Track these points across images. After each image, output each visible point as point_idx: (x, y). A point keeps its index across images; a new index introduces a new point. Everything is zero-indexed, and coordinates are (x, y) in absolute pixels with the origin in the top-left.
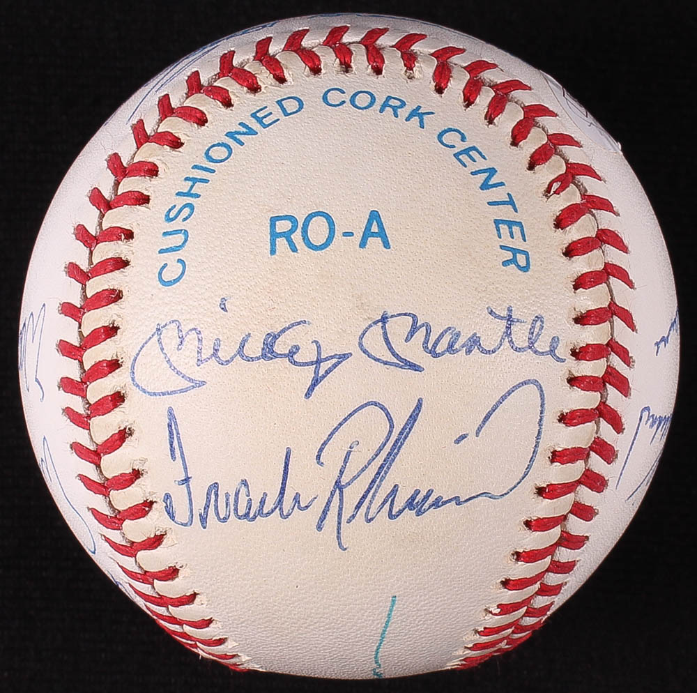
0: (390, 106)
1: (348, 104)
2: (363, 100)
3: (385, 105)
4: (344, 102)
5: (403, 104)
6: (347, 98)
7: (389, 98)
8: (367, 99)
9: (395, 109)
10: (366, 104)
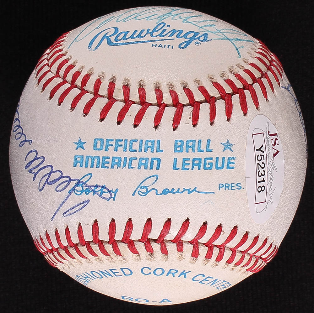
0: (171, 273)
1: (152, 273)
2: (159, 272)
3: (169, 273)
4: (150, 273)
5: (177, 271)
6: (152, 271)
7: (171, 270)
8: (161, 271)
9: (173, 274)
10: (161, 273)
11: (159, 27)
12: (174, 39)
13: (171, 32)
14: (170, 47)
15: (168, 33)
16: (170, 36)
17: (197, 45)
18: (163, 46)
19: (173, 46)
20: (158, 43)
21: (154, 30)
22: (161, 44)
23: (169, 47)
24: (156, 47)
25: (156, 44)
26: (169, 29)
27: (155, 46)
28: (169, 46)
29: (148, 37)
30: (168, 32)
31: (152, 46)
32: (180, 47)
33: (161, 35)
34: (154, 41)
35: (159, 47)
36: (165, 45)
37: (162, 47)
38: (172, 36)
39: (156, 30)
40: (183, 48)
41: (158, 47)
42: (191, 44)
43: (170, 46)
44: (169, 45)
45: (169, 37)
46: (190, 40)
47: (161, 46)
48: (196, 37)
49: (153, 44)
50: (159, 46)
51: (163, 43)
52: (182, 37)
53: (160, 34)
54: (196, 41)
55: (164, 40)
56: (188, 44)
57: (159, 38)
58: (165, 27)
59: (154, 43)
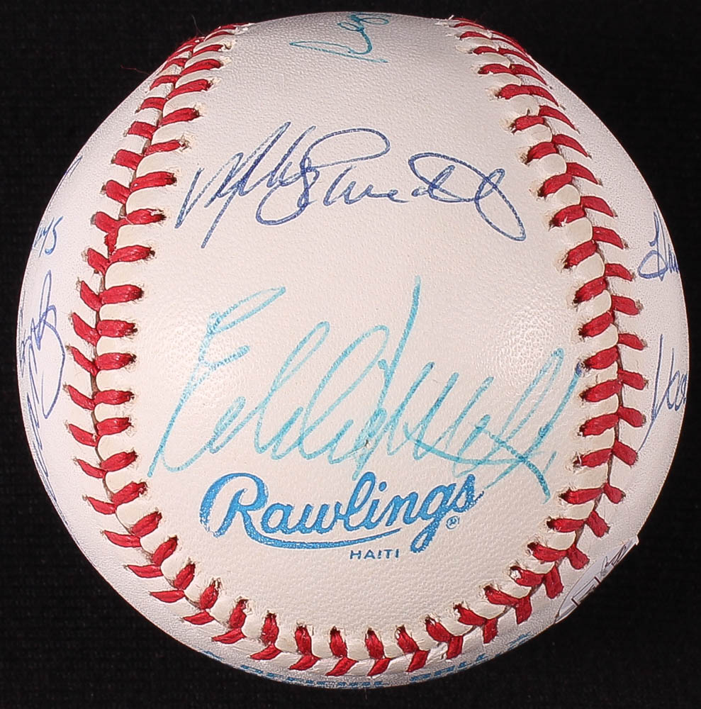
11: (362, 496)
12: (399, 530)
13: (391, 508)
14: (393, 554)
15: (383, 514)
16: (388, 522)
17: (453, 526)
18: (376, 554)
19: (397, 552)
20: (364, 548)
21: (352, 510)
22: (370, 551)
23: (388, 554)
24: (359, 558)
25: (360, 552)
26: (385, 498)
27: (357, 556)
28: (388, 551)
29: (339, 533)
30: (383, 510)
31: (351, 558)
32: (414, 549)
33: (368, 524)
34: (354, 542)
35: (367, 558)
36: (380, 552)
37: (374, 558)
38: (395, 520)
39: (356, 505)
40: (420, 549)
41: (365, 558)
42: (438, 530)
43: (391, 553)
44: (390, 550)
45: (387, 525)
46: (434, 521)
47: (370, 554)
48: (448, 504)
49: (352, 552)
50: (367, 556)
51: (375, 546)
52: (416, 517)
53: (366, 519)
54: (448, 515)
55: (377, 536)
56: (430, 532)
57: (363, 532)
58: (376, 494)
59: (355, 548)
